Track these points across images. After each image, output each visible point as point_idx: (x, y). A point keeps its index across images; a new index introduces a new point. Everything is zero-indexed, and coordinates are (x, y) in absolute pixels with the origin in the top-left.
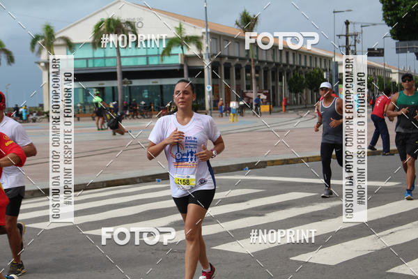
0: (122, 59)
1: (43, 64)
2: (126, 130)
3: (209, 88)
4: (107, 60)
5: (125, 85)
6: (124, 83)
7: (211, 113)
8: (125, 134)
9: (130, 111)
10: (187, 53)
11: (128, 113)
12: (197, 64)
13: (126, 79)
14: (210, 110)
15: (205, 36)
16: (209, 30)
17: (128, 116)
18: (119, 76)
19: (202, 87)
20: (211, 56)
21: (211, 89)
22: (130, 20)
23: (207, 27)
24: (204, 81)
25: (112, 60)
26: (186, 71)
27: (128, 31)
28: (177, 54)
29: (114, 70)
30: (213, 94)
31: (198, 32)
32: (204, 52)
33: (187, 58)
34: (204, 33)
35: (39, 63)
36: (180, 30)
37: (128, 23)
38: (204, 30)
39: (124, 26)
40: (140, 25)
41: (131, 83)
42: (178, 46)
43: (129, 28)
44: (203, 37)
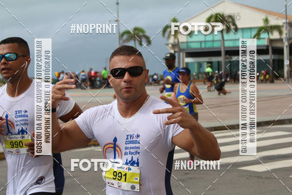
0: (225, 42)
1: (170, 46)
2: (228, 91)
3: (287, 62)
4: (215, 43)
5: (227, 60)
6: (227, 58)
7: (288, 80)
8: (227, 94)
9: (230, 78)
10: (272, 37)
11: (228, 79)
12: (279, 45)
13: (228, 56)
14: (288, 78)
15: (285, 25)
16: (288, 21)
17: (229, 82)
18: (223, 53)
19: (282, 61)
20: (289, 39)
21: (288, 63)
22: (232, 15)
23: (286, 18)
24: (283, 57)
25: (218, 42)
26: (270, 50)
27: (230, 22)
28: (264, 38)
29: (219, 50)
30: (290, 66)
31: (280, 22)
32: (284, 36)
33: (271, 41)
34: (284, 23)
35: (168, 45)
36: (266, 21)
37: (230, 16)
38: (284, 21)
39: (227, 18)
40: (238, 18)
41: (231, 58)
42: (265, 32)
43: (230, 20)
44: (283, 26)
